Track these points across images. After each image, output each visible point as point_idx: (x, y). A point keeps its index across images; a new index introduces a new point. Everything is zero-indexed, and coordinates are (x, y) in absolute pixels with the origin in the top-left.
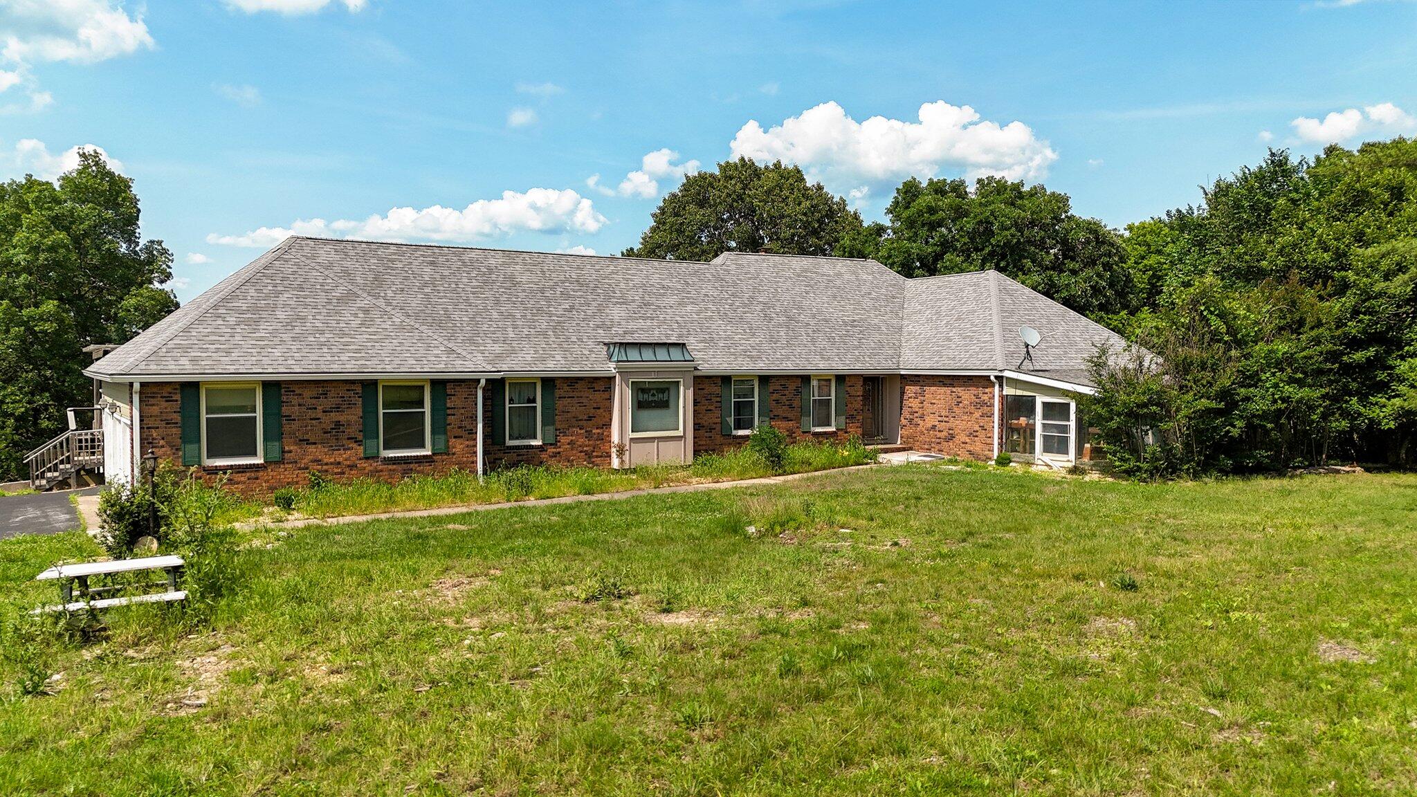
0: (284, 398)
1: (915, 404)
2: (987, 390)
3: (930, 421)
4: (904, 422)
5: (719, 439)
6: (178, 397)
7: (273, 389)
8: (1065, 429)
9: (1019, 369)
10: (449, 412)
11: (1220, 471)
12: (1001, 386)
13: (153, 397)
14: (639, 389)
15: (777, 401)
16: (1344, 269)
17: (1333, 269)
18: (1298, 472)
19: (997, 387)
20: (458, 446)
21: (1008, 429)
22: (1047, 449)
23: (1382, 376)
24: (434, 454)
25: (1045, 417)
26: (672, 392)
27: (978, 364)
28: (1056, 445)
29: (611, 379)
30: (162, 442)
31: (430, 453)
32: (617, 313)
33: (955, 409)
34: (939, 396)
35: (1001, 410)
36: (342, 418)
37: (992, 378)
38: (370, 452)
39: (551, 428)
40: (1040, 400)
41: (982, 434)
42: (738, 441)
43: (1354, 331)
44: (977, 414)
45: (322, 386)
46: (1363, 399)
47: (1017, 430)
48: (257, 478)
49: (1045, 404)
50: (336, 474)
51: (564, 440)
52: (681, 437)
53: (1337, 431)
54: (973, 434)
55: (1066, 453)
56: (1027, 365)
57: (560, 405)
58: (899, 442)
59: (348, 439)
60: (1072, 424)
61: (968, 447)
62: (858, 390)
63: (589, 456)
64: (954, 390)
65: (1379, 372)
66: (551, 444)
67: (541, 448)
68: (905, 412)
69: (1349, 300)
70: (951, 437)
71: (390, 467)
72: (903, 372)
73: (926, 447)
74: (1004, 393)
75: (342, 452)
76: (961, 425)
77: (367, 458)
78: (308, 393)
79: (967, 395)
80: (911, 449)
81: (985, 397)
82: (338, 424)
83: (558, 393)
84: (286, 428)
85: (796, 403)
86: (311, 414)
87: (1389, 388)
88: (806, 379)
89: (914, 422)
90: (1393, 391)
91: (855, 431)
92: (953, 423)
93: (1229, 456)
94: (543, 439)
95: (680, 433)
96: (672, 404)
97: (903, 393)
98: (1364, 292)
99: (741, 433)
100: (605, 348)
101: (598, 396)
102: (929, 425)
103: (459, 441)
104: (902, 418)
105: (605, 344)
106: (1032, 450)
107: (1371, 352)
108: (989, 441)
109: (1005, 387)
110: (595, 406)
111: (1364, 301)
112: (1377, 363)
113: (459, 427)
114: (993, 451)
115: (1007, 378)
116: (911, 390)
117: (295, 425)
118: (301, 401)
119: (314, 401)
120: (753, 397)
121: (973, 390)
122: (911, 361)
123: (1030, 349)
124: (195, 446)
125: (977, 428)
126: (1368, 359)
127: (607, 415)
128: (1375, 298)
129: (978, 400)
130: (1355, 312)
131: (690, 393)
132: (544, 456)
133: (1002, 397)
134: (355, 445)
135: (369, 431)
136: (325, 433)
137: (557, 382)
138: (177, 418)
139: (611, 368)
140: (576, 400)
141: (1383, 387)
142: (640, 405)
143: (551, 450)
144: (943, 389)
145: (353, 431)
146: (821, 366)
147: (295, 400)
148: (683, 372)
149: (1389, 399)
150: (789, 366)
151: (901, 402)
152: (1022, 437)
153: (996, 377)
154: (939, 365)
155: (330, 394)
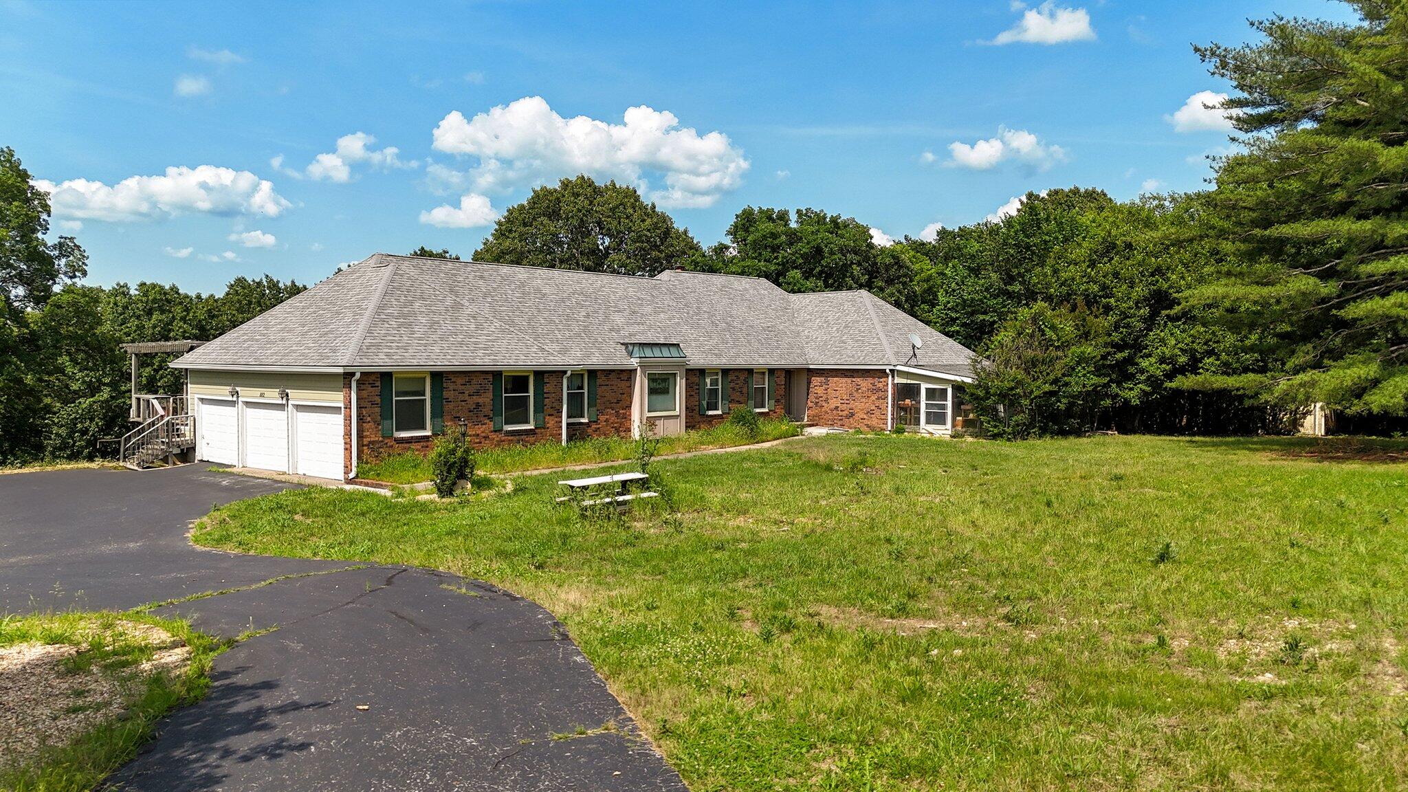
0: (445, 385)
1: (820, 391)
2: (881, 380)
3: (834, 403)
4: (810, 404)
5: (698, 418)
6: (378, 384)
7: (438, 377)
8: (944, 407)
9: (906, 365)
10: (545, 396)
11: (1052, 433)
12: (893, 377)
13: (363, 384)
14: (652, 379)
15: (733, 389)
16: (1107, 296)
17: (1100, 297)
18: (1087, 434)
19: (890, 377)
20: (551, 422)
21: (898, 408)
22: (928, 422)
23: (1132, 370)
24: (536, 428)
25: (927, 399)
26: (671, 380)
27: (875, 361)
28: (936, 418)
29: (632, 372)
30: (369, 419)
31: (533, 427)
32: (619, 319)
33: (855, 394)
34: (841, 385)
35: (893, 394)
36: (480, 401)
37: (888, 371)
38: (497, 428)
39: (595, 409)
40: (924, 386)
41: (877, 412)
42: (709, 419)
43: (1116, 339)
44: (874, 398)
45: (468, 375)
46: (1119, 384)
47: (904, 409)
48: (427, 447)
49: (927, 389)
50: (477, 443)
51: (602, 418)
52: (678, 416)
53: (1104, 407)
54: (870, 413)
55: (944, 424)
56: (914, 361)
57: (600, 391)
58: (806, 420)
59: (485, 416)
60: (949, 403)
61: (866, 422)
62: (782, 380)
63: (617, 430)
64: (854, 380)
65: (1129, 367)
66: (594, 422)
67: (588, 425)
68: (812, 397)
69: (1112, 318)
70: (852, 415)
71: (510, 438)
72: (811, 367)
73: (830, 423)
74: (896, 382)
75: (480, 426)
76: (859, 406)
77: (495, 431)
78: (459, 381)
79: (865, 383)
80: (817, 425)
81: (880, 385)
82: (478, 405)
83: (599, 381)
84: (446, 409)
85: (745, 390)
86: (461, 397)
87: (1135, 377)
88: (750, 371)
89: (819, 404)
90: (1137, 379)
91: (780, 411)
92: (853, 404)
93: (1055, 424)
94: (589, 418)
95: (677, 412)
96: (671, 390)
97: (809, 383)
98: (1122, 313)
99: (711, 413)
100: (624, 347)
101: (624, 384)
102: (833, 406)
103: (552, 418)
104: (809, 402)
105: (622, 344)
106: (917, 422)
107: (1126, 354)
108: (883, 417)
109: (896, 377)
110: (621, 392)
111: (1124, 319)
112: (1130, 361)
113: (552, 408)
114: (887, 424)
115: (898, 371)
116: (816, 380)
117: (451, 406)
118: (455, 387)
119: (463, 387)
120: (717, 385)
121: (870, 380)
122: (816, 358)
123: (916, 351)
124: (389, 422)
125: (873, 408)
126: (1124, 358)
127: (628, 398)
128: (1130, 318)
129: (874, 388)
130: (1117, 327)
131: (684, 381)
132: (590, 431)
133: (893, 384)
134: (488, 421)
135: (496, 411)
136: (470, 411)
137: (598, 373)
138: (378, 399)
139: (634, 362)
140: (609, 387)
141: (1130, 377)
142: (652, 391)
143: (594, 426)
144: (844, 380)
145: (487, 410)
146: (761, 362)
147: (452, 386)
148: (679, 365)
149: (1135, 385)
150: (741, 362)
151: (808, 390)
152: (908, 413)
153: (890, 370)
154: (841, 362)
155: (474, 382)
